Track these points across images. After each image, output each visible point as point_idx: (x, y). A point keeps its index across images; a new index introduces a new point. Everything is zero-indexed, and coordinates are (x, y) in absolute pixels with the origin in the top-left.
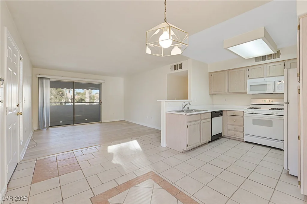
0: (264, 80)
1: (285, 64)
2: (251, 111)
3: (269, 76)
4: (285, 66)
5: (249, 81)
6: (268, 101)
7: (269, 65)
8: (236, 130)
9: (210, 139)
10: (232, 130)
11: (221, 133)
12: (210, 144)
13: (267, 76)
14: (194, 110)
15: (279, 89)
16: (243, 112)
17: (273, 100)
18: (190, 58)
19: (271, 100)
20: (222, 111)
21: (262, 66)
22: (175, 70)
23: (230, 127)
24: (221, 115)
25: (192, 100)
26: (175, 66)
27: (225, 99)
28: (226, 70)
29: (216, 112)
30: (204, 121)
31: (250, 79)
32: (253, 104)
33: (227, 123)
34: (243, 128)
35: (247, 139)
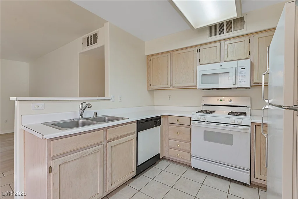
0: (221, 66)
1: (250, 40)
2: (202, 116)
3: (228, 59)
4: (249, 43)
5: (200, 68)
6: (226, 101)
7: (227, 43)
8: (180, 148)
9: (134, 173)
10: (174, 148)
11: (159, 154)
12: (135, 181)
13: (225, 60)
14: (107, 118)
15: (242, 80)
16: (191, 118)
17: (231, 98)
18: (107, 22)
19: (229, 98)
20: (159, 118)
21: (218, 44)
22: (88, 45)
23: (172, 143)
24: (159, 124)
25: (110, 98)
26: (88, 38)
27: (170, 97)
28: (169, 52)
29: (147, 120)
30: (114, 143)
31: (200, 65)
32: (205, 105)
33: (168, 136)
34: (191, 144)
35: (195, 163)
